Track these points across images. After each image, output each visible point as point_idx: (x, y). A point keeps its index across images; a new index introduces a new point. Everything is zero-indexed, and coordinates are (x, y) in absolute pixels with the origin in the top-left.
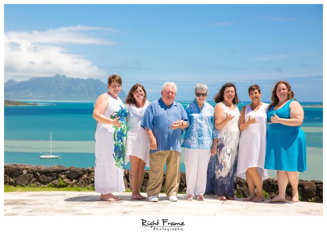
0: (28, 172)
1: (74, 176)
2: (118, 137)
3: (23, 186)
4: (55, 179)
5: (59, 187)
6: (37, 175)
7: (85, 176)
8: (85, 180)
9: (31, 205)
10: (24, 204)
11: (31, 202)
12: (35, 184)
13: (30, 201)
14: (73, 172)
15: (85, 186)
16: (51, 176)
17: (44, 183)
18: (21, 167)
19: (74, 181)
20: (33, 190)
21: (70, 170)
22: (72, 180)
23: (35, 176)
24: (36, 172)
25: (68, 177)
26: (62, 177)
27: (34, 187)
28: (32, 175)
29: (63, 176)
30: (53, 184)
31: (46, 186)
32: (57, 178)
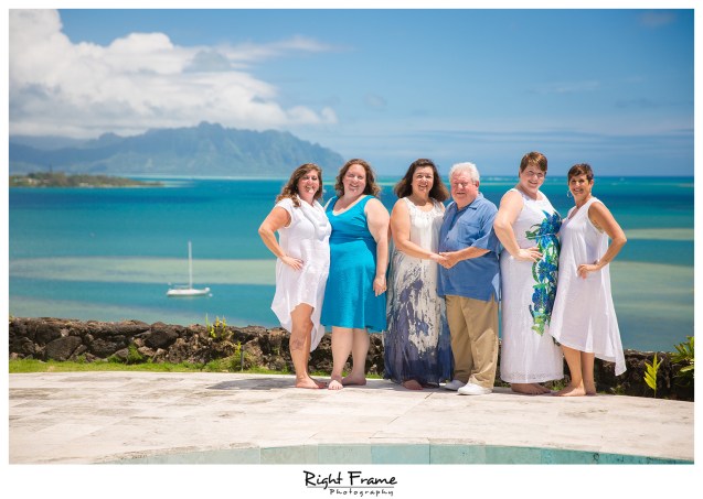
0: (70, 334)
1: (160, 342)
2: (541, 271)
3: (60, 361)
4: (122, 348)
5: (129, 363)
6: (88, 338)
7: (181, 341)
8: (180, 349)
9: (54, 399)
10: (44, 397)
11: (58, 394)
12: (83, 357)
13: (57, 390)
14: (158, 333)
15: (181, 361)
16: (114, 341)
17: (102, 355)
18: (58, 323)
19: (159, 350)
20: (78, 370)
21: (153, 328)
22: (156, 350)
23: (85, 341)
24: (86, 332)
25: (147, 344)
26: (135, 345)
27: (81, 362)
28: (78, 339)
29: (138, 341)
30: (118, 355)
31: (106, 360)
32: (127, 344)
